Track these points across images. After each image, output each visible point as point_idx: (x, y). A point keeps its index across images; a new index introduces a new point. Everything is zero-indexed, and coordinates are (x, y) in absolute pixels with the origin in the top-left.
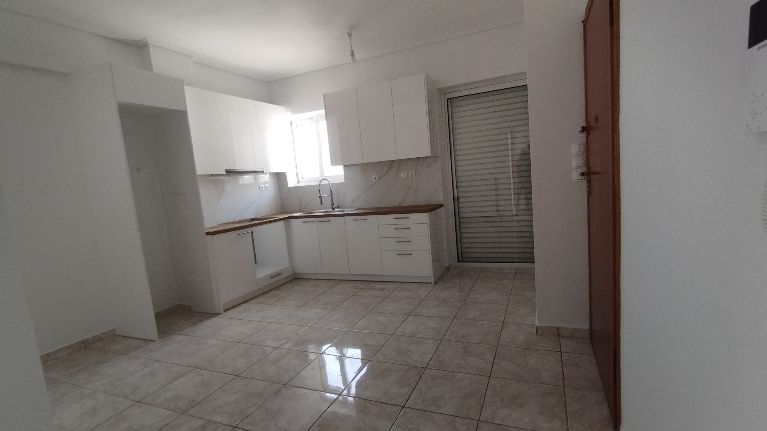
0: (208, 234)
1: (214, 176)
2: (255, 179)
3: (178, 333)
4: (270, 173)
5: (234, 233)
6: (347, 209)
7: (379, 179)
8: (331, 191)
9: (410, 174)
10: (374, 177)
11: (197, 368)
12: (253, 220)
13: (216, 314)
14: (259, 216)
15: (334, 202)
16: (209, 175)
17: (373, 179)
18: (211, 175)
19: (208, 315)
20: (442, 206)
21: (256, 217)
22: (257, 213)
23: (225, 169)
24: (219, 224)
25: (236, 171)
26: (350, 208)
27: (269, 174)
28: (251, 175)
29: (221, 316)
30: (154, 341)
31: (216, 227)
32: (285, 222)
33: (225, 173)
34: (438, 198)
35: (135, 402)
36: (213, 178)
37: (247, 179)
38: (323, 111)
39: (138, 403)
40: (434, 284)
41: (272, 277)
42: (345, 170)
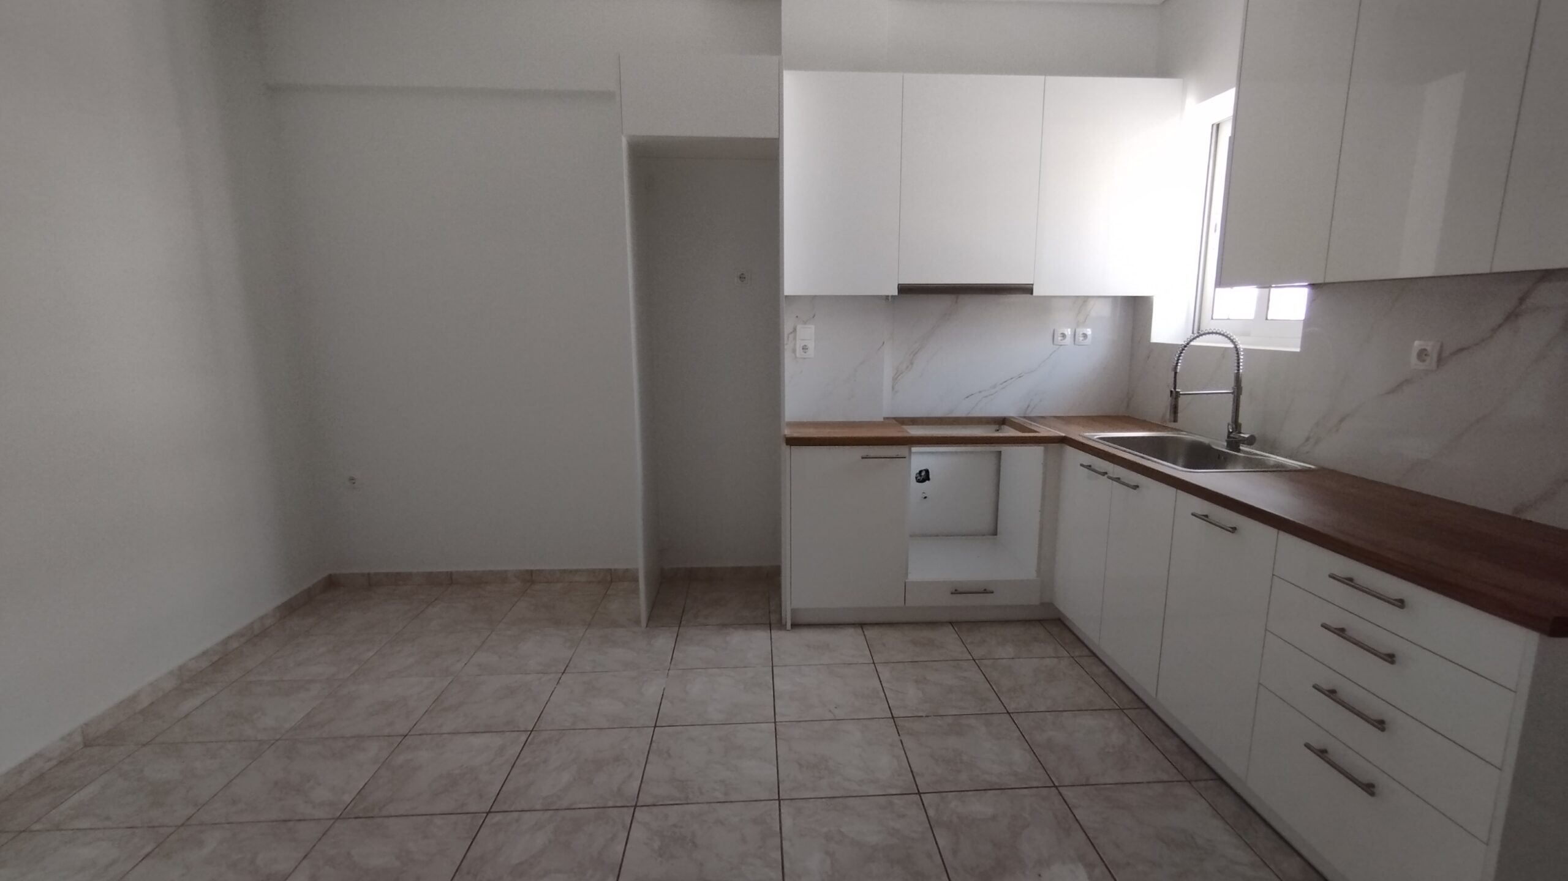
0: (792, 442)
5: (854, 453)
7: (1441, 361)
8: (1238, 379)
10: (1417, 344)
15: (1240, 420)
17: (1414, 354)
22: (1028, 406)
32: (1046, 451)
41: (956, 592)
42: (1312, 303)
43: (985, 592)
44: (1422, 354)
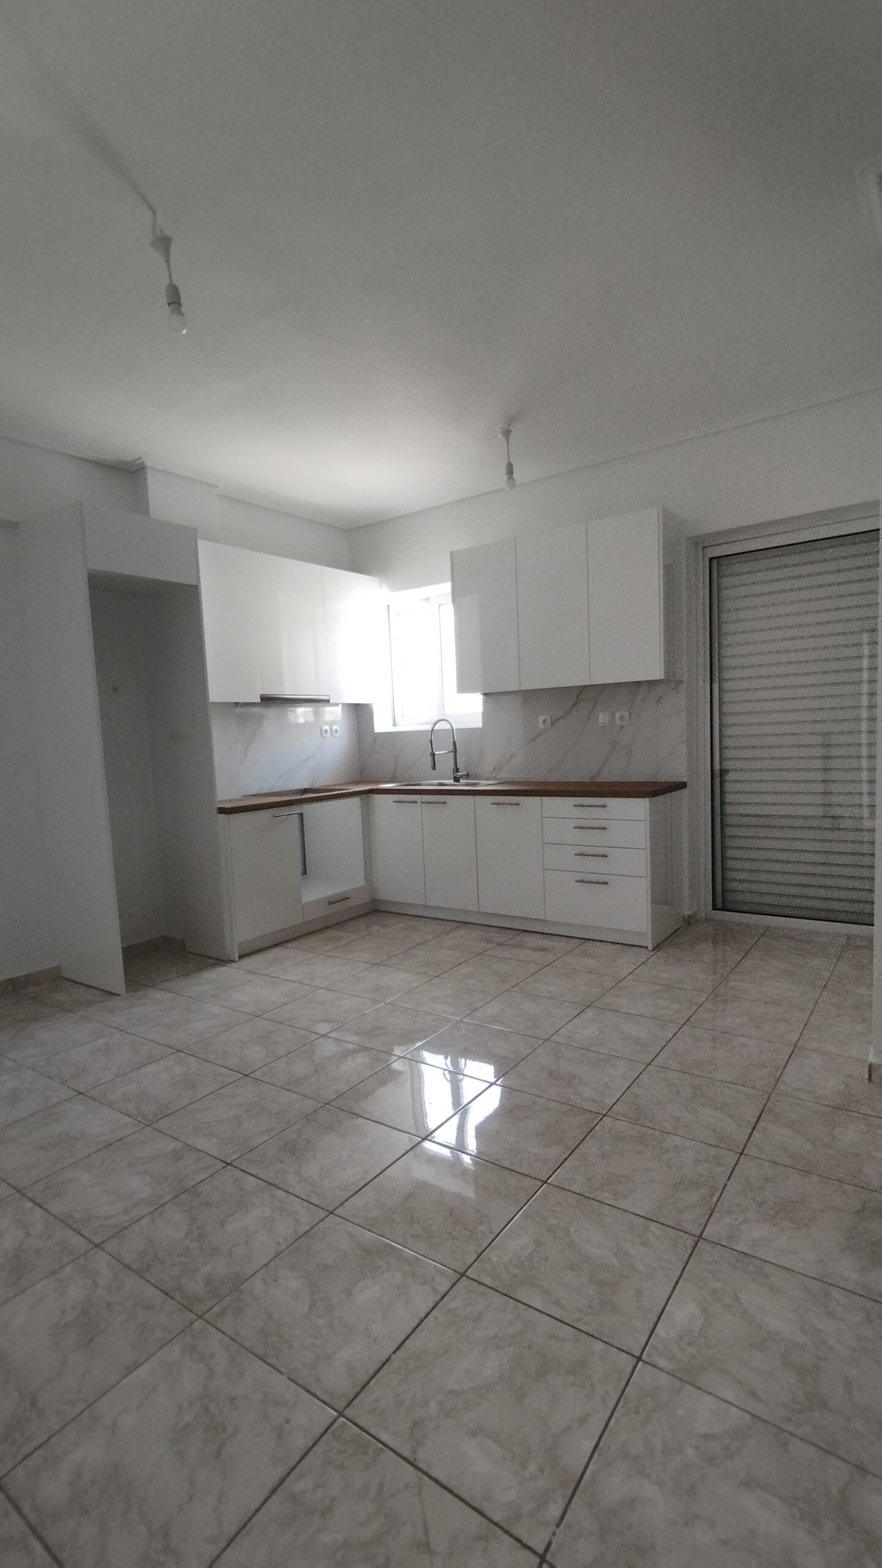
0: (222, 811)
1: (240, 707)
2: (317, 714)
3: (159, 987)
4: (343, 704)
5: (265, 815)
6: (483, 782)
7: (553, 724)
8: (454, 743)
9: (618, 715)
10: (541, 719)
11: (180, 1051)
12: (305, 791)
13: (225, 961)
14: (317, 785)
15: (458, 767)
16: (232, 703)
17: (541, 723)
18: (236, 703)
19: (211, 961)
20: (682, 785)
21: (310, 787)
22: (313, 780)
23: (260, 693)
24: (243, 796)
25: (283, 698)
26: (490, 780)
27: (340, 705)
28: (310, 707)
29: (233, 965)
30: (117, 995)
31: (239, 800)
32: (361, 799)
33: (260, 701)
34: (678, 770)
35: (78, 1093)
36: (238, 710)
37: (302, 714)
38: (447, 586)
39: (81, 1095)
40: (653, 950)
41: (330, 903)
42: (485, 703)
43: (344, 899)
44: (544, 721)
